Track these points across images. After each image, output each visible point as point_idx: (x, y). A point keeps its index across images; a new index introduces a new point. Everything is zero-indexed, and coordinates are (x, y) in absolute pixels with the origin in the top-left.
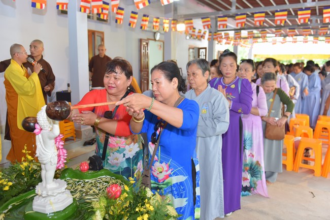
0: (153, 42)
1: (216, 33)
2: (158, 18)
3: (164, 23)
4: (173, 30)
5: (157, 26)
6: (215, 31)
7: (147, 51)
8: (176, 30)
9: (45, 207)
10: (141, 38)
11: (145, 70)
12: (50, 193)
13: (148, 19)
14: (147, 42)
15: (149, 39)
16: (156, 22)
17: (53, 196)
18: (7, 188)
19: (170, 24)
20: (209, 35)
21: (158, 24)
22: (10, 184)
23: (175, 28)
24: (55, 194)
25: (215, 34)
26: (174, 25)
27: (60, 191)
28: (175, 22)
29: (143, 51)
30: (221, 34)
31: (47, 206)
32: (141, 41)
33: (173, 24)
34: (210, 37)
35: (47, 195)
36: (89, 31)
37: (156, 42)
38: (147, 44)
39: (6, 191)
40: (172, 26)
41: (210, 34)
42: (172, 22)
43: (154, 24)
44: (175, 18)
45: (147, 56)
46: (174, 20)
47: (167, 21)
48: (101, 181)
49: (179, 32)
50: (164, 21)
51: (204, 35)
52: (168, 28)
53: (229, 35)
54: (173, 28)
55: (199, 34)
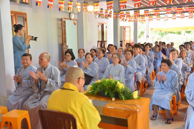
0: (69, 20)
3: (77, 5)
4: (85, 11)
5: (71, 8)
6: (118, 11)
8: (87, 11)
13: (64, 2)
15: (65, 19)
16: (71, 4)
19: (82, 6)
21: (72, 6)
23: (86, 9)
25: (118, 13)
26: (85, 7)
28: (86, 4)
34: (115, 16)
41: (115, 13)
42: (84, 4)
44: (85, 1)
46: (84, 2)
47: (79, 4)
49: (89, 12)
50: (77, 3)
51: (110, 14)
52: (80, 9)
53: (129, 13)
54: (84, 9)
55: (106, 14)
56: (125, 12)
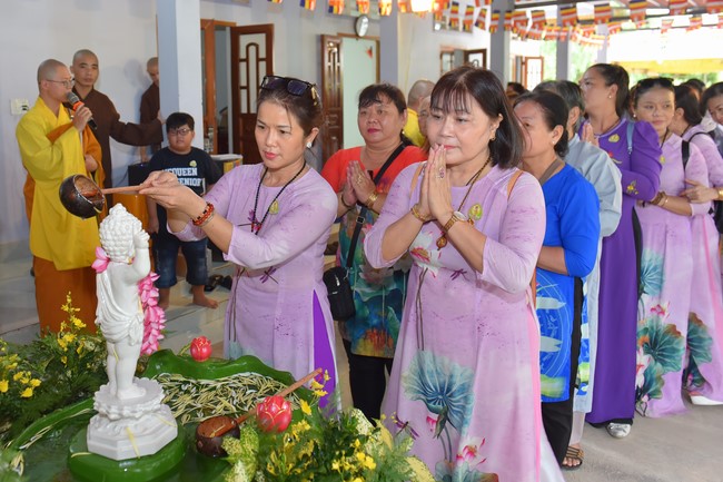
0: (354, 40)
1: (509, 12)
4: (403, 10)
5: (365, 3)
6: (507, 8)
7: (337, 64)
8: (409, 10)
10: (323, 33)
11: (333, 109)
14: (338, 41)
15: (341, 35)
20: (493, 19)
23: (407, 5)
25: (508, 15)
29: (327, 64)
30: (524, 14)
32: (322, 39)
34: (496, 23)
36: (203, 22)
37: (360, 41)
38: (338, 46)
41: (496, 15)
49: (417, 13)
51: (482, 19)
53: (543, 15)
55: (469, 17)
56: (528, 11)
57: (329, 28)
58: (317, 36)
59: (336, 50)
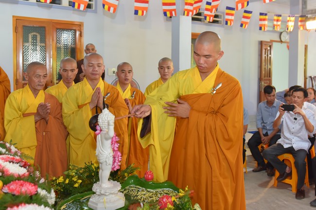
0: (279, 44)
2: (280, 16)
3: (288, 21)
4: (301, 28)
5: (279, 25)
7: (269, 56)
8: (305, 29)
9: (97, 204)
10: (262, 40)
11: (266, 78)
12: (102, 192)
13: (267, 17)
14: (270, 44)
15: (272, 41)
16: (278, 21)
17: (105, 195)
18: (76, 185)
19: (296, 22)
21: (279, 23)
22: (80, 181)
23: (304, 26)
24: (107, 194)
26: (303, 23)
27: (113, 192)
28: (304, 18)
29: (264, 56)
31: (99, 204)
32: (261, 43)
33: (301, 21)
35: (100, 193)
37: (283, 44)
38: (270, 47)
39: (76, 187)
40: (299, 24)
42: (300, 19)
43: (275, 23)
44: (303, 15)
45: (269, 61)
46: (301, 16)
47: (293, 19)
48: (163, 192)
50: (288, 18)
52: (293, 27)
54: (300, 26)
57: (266, 38)
58: (259, 42)
59: (269, 48)
